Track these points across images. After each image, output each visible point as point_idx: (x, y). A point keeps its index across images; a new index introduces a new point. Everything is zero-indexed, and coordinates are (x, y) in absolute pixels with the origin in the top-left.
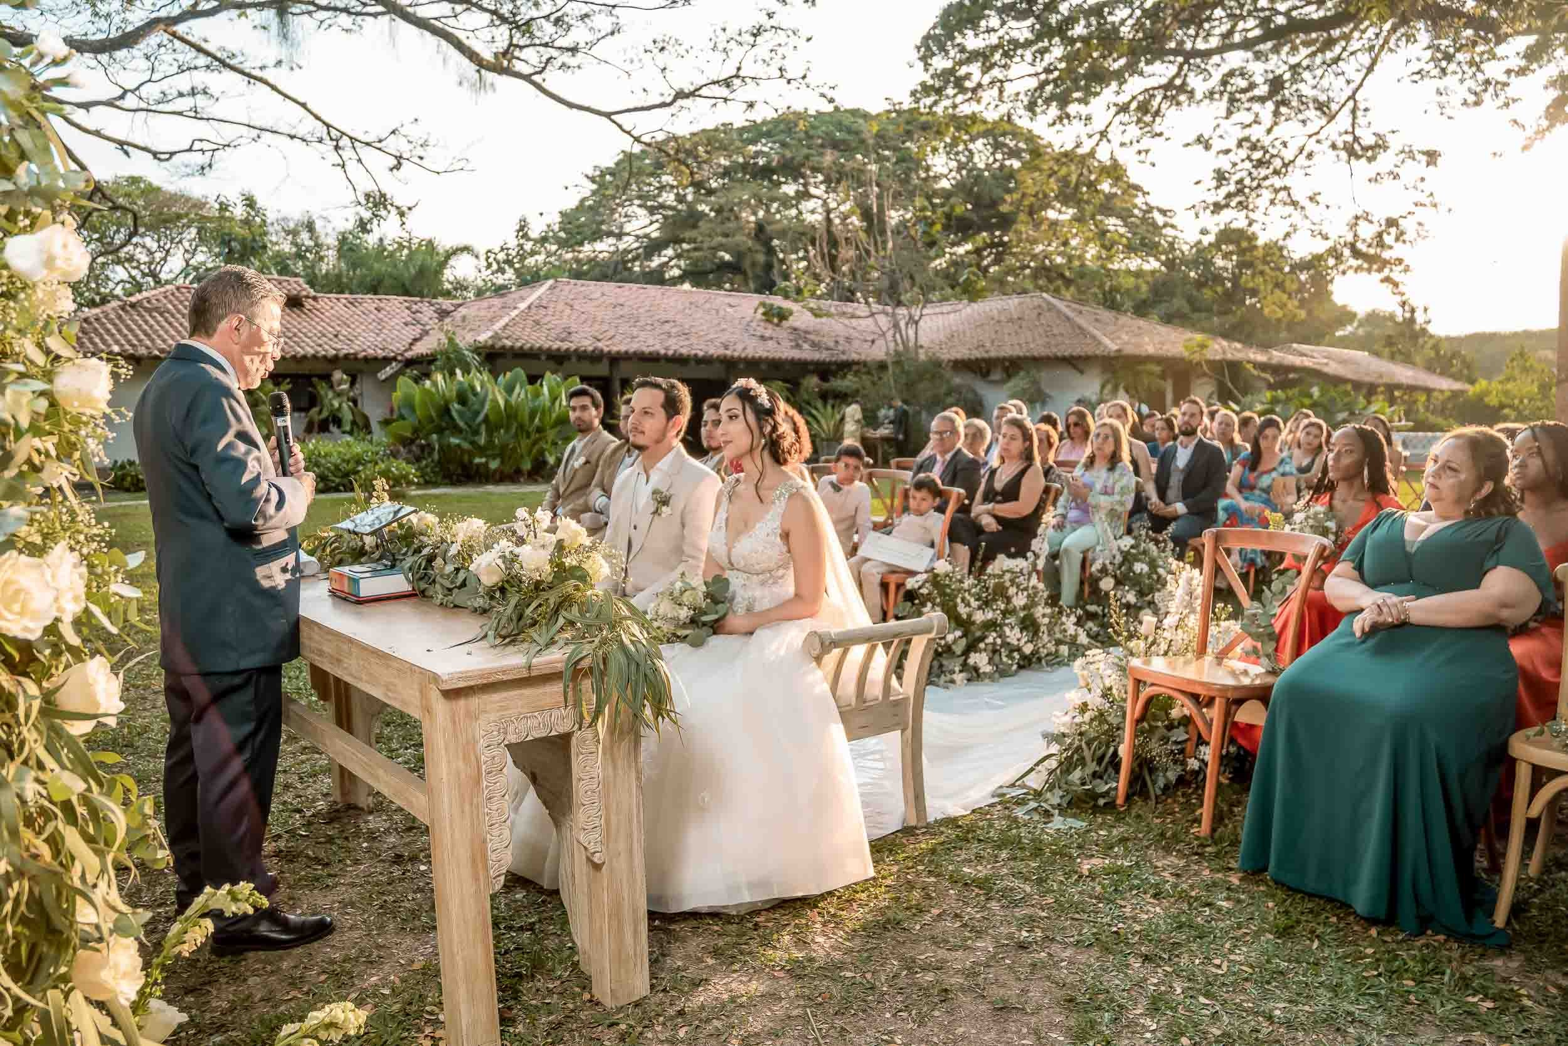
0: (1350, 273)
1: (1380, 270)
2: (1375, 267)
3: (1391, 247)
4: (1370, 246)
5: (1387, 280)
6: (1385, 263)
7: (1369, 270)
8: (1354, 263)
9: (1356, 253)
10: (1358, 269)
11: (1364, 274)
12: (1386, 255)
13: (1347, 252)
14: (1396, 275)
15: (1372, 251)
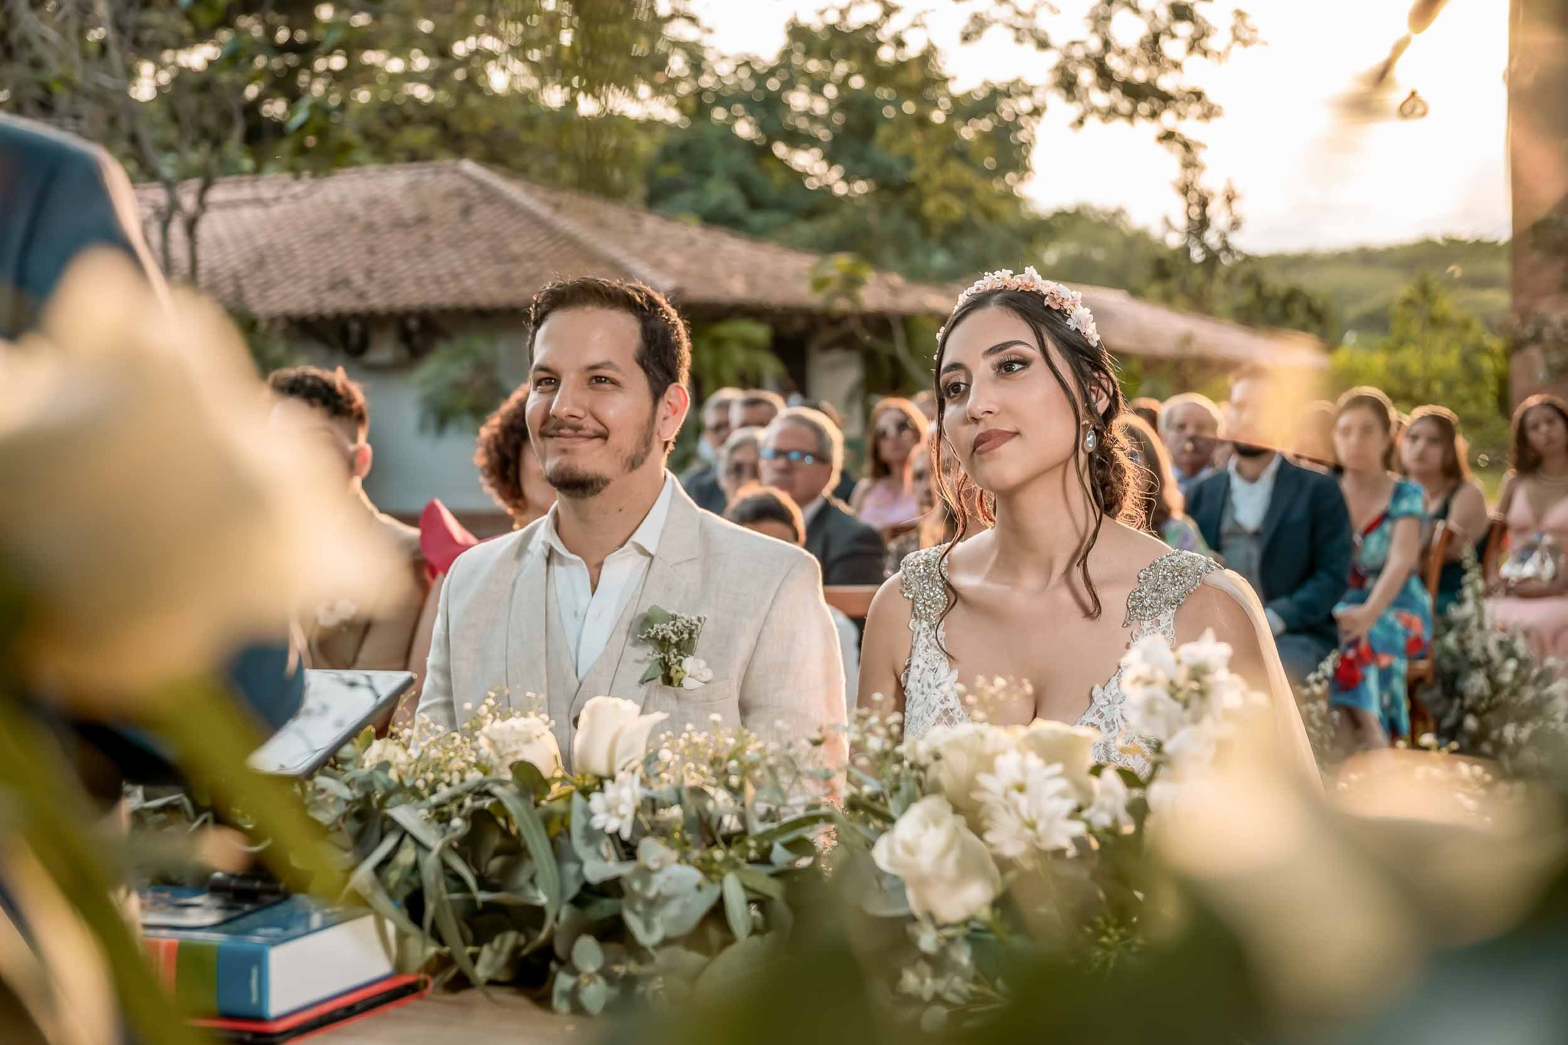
0: (1093, 121)
1: (1154, 115)
2: (1144, 107)
3: (1177, 65)
4: (1135, 63)
5: (1168, 136)
6: (1166, 98)
7: (1131, 117)
8: (1100, 99)
9: (1106, 78)
10: (1111, 112)
11: (1120, 124)
12: (1167, 82)
13: (1086, 76)
14: (1190, 128)
15: (1140, 75)
